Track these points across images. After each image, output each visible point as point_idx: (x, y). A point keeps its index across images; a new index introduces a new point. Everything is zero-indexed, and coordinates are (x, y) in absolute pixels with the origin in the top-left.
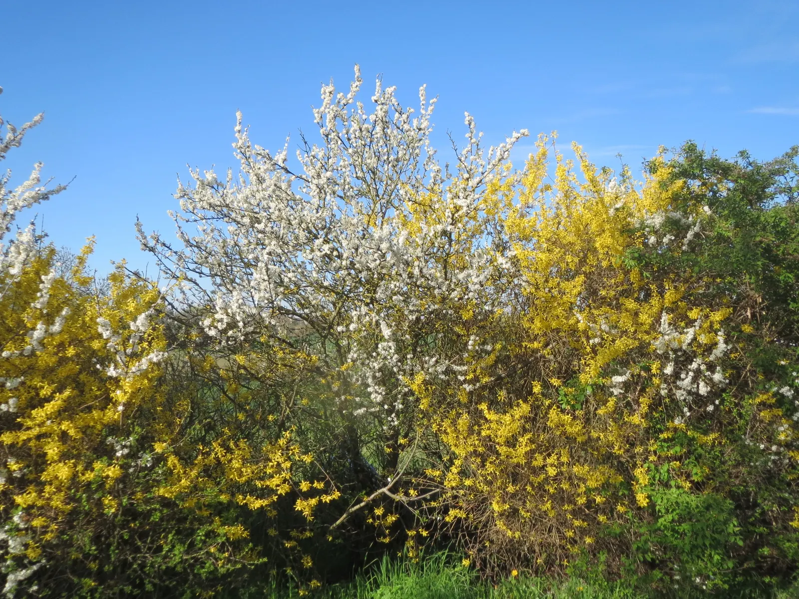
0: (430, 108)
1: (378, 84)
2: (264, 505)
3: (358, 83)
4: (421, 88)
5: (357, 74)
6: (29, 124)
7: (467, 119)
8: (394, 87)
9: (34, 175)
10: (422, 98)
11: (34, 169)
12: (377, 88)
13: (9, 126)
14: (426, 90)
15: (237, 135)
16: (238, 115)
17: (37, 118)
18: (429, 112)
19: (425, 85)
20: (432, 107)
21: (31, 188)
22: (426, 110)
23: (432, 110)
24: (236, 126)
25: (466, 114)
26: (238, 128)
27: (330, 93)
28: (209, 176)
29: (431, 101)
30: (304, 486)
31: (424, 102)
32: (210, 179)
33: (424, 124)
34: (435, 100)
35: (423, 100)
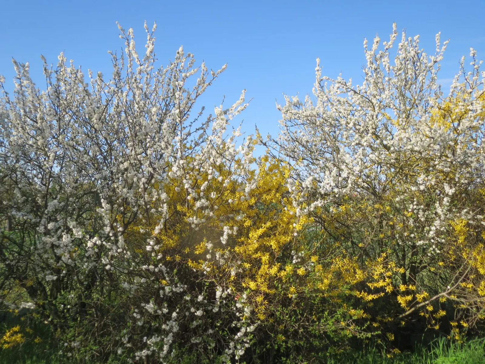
0: (444, 47)
1: (404, 35)
2: (375, 298)
3: (395, 35)
4: (438, 35)
5: (394, 29)
6: (220, 70)
7: (472, 52)
8: (418, 35)
9: (242, 97)
10: (437, 42)
11: (242, 93)
12: (403, 37)
13: (212, 72)
14: (440, 36)
15: (316, 73)
16: (318, 60)
17: (224, 67)
18: (443, 50)
19: (440, 33)
20: (445, 47)
21: (241, 104)
22: (440, 49)
23: (445, 49)
24: (316, 67)
25: (471, 49)
26: (317, 68)
27: (377, 42)
28: (295, 100)
29: (444, 43)
30: (402, 288)
31: (439, 44)
32: (296, 101)
33: (439, 58)
34: (447, 42)
35: (438, 42)
